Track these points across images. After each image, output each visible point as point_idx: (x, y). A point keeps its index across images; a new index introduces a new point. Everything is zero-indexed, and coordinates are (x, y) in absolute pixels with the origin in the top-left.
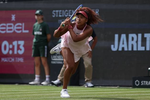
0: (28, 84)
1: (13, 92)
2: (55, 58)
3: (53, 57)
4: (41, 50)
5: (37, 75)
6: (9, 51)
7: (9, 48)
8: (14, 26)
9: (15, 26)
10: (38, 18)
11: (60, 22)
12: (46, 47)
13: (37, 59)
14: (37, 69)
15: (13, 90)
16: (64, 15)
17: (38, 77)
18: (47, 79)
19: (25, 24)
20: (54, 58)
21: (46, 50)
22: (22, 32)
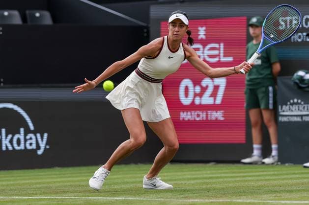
0: (239, 162)
1: (206, 178)
2: (287, 111)
3: (282, 108)
4: (260, 96)
5: (256, 144)
6: (194, 99)
7: (194, 92)
8: (203, 50)
9: (206, 49)
10: (254, 33)
11: (294, 40)
12: (271, 89)
13: (253, 114)
14: (256, 134)
15: (205, 176)
16: (302, 25)
17: (258, 149)
18: (274, 153)
19: (224, 45)
20: (284, 111)
21: (271, 95)
22: (219, 61)
